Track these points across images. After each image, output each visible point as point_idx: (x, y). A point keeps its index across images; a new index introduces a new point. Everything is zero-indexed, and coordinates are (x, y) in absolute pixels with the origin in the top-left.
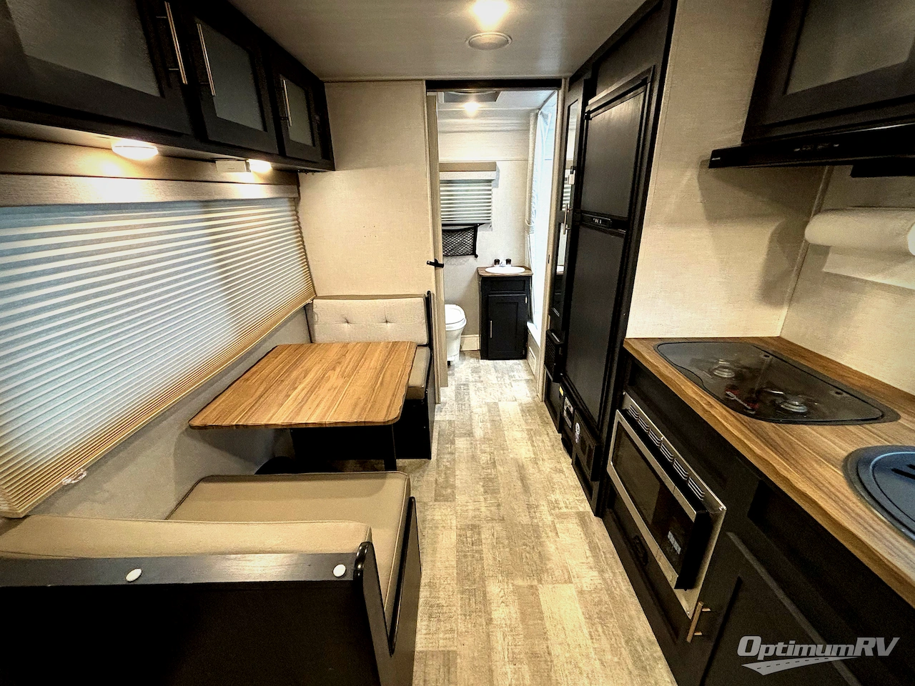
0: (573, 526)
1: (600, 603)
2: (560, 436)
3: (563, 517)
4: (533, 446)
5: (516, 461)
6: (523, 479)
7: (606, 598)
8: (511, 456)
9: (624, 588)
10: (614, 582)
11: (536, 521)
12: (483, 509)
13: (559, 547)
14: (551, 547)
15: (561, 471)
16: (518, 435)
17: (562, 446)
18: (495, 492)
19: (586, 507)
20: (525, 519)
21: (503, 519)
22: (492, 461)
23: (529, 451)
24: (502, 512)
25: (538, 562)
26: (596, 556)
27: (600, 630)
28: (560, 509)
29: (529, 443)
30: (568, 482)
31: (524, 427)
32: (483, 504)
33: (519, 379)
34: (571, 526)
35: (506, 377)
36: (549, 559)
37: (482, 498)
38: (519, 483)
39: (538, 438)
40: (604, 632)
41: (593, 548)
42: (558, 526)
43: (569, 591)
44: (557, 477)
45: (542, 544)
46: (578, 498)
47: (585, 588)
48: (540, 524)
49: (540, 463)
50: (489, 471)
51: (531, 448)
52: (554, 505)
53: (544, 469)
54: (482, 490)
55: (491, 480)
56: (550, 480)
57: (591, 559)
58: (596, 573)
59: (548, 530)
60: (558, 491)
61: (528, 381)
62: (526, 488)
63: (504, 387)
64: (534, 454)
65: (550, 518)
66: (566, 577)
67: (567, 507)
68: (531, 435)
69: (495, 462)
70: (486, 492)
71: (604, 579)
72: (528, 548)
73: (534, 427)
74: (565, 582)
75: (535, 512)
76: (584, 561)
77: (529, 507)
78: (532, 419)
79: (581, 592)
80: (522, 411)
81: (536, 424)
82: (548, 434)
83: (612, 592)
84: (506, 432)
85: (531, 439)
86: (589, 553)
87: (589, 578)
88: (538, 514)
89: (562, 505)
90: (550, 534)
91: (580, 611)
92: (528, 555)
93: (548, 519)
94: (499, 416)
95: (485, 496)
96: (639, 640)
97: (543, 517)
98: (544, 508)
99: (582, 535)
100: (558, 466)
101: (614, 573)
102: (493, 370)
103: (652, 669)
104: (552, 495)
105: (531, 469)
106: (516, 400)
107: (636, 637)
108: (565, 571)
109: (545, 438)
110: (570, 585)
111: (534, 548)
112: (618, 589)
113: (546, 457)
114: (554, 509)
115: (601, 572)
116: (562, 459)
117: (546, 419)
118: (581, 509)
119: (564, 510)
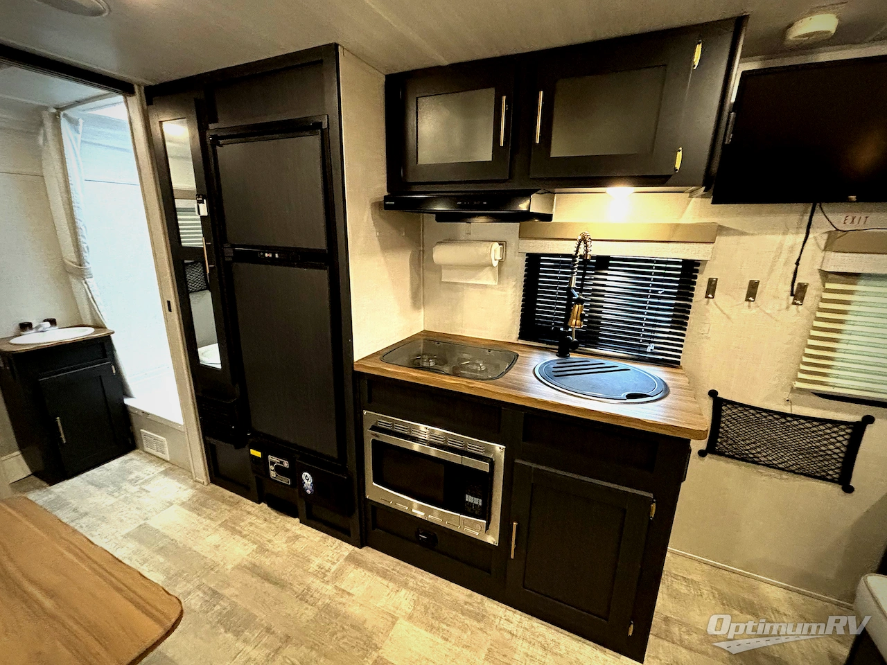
0: (354, 573)
1: (426, 608)
2: (264, 506)
3: (338, 575)
4: (244, 536)
5: (240, 567)
6: (266, 577)
7: (426, 600)
8: (229, 567)
9: (428, 580)
10: (419, 583)
11: (320, 603)
12: (254, 654)
13: (362, 603)
14: (355, 610)
15: (297, 537)
16: (214, 539)
17: (274, 513)
18: (249, 621)
19: (347, 548)
20: (309, 613)
21: (288, 637)
22: (210, 592)
23: (245, 545)
24: (280, 631)
25: (358, 635)
26: (392, 579)
27: (444, 627)
28: (329, 570)
29: (237, 537)
30: (312, 541)
31: (213, 525)
32: (249, 648)
33: (147, 477)
34: (352, 575)
35: (126, 485)
36: (365, 621)
37: (240, 645)
38: (267, 585)
39: (242, 524)
40: (448, 625)
41: (384, 574)
42: (343, 587)
43: (403, 625)
44: (299, 546)
45: (346, 617)
46: (334, 547)
47: (409, 611)
48: (327, 601)
49: (270, 546)
50: (218, 607)
51: (245, 541)
52: (322, 573)
53: (280, 549)
54: (229, 635)
55: (229, 614)
56: (294, 554)
57: (391, 585)
58: (404, 591)
59: (338, 599)
60: (312, 557)
61: (165, 473)
62: (279, 583)
63: (135, 499)
64: (254, 543)
65: (330, 587)
66: (390, 619)
67: (334, 563)
68: (232, 527)
69: (215, 593)
70: (237, 634)
71: (412, 589)
72: (339, 635)
73: (227, 515)
74: (394, 623)
75: (312, 596)
76: (388, 591)
77: (302, 597)
78: (214, 510)
79: (410, 617)
80: (192, 509)
81: (226, 513)
82: (249, 513)
83: (425, 592)
84: (194, 548)
85: (234, 531)
86: (385, 582)
87: (404, 600)
88: (316, 595)
89: (328, 565)
90: (344, 600)
91: (423, 631)
92: (345, 640)
93: (329, 589)
94: (165, 536)
95: (242, 638)
96: (466, 603)
97: (323, 591)
98: (316, 584)
99: (368, 573)
100: (290, 534)
101: (413, 577)
102: (92, 489)
103: (486, 611)
104: (312, 565)
105: (266, 562)
106: (171, 504)
107: (462, 603)
108: (385, 616)
109: (252, 519)
110: (398, 622)
111: (343, 628)
112: (426, 585)
113: (269, 536)
114: (325, 576)
115: (406, 585)
116: (288, 526)
117: (231, 500)
118: (346, 554)
119: (334, 568)
